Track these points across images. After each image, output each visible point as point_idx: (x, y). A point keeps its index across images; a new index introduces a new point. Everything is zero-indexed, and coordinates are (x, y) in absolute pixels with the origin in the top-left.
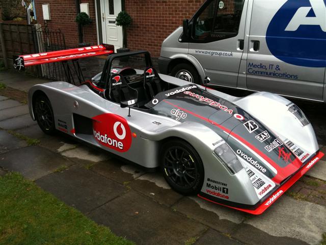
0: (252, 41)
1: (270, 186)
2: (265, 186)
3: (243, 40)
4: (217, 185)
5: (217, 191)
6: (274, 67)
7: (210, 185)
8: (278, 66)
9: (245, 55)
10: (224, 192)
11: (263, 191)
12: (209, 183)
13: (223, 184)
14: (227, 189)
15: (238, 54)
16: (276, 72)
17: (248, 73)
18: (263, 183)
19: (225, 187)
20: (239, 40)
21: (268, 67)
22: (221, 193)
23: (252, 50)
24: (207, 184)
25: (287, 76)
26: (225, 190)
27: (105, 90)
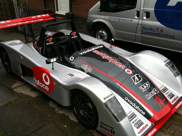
0: (145, 12)
1: (147, 125)
2: (143, 126)
3: (139, 11)
4: (107, 128)
5: (107, 131)
6: (159, 30)
7: (102, 126)
8: (162, 30)
9: (140, 21)
10: (112, 132)
11: (142, 130)
12: (102, 125)
13: (111, 127)
14: (114, 132)
15: (136, 20)
16: (161, 33)
17: (142, 33)
18: (143, 123)
19: (112, 129)
20: (136, 11)
21: (155, 30)
22: (110, 133)
23: (145, 18)
24: (101, 125)
25: (167, 36)
26: (113, 131)
27: (41, 48)
